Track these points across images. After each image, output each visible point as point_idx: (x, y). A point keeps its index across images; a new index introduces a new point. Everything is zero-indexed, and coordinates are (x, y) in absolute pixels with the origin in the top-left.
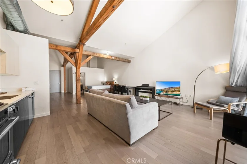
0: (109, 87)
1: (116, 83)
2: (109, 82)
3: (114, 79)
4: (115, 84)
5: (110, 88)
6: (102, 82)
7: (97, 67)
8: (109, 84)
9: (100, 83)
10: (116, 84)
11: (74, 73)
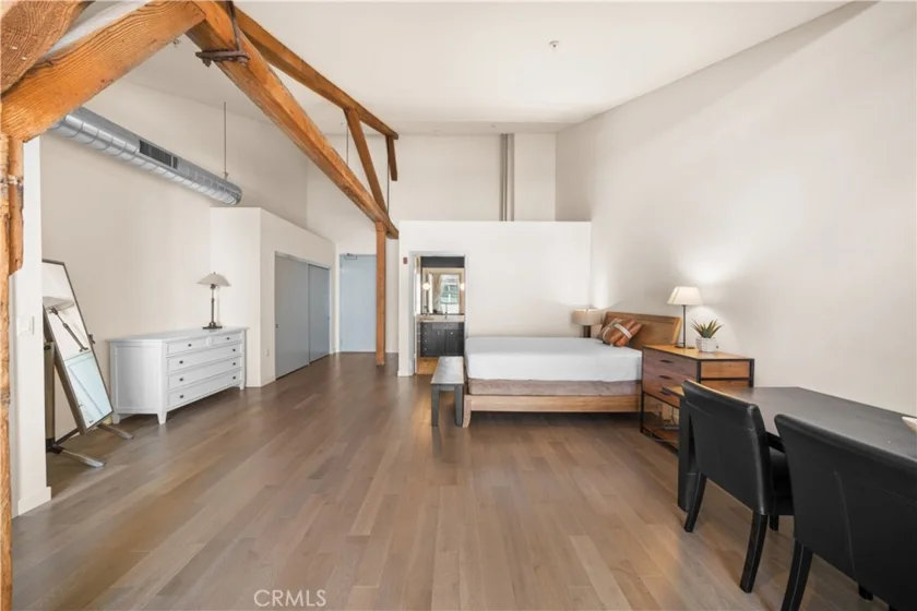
0: (623, 365)
1: (706, 332)
2: (626, 319)
3: (681, 295)
4: (694, 346)
5: (639, 382)
6: (575, 317)
7: (552, 213)
8: (628, 334)
9: (564, 323)
10: (710, 348)
11: (405, 261)
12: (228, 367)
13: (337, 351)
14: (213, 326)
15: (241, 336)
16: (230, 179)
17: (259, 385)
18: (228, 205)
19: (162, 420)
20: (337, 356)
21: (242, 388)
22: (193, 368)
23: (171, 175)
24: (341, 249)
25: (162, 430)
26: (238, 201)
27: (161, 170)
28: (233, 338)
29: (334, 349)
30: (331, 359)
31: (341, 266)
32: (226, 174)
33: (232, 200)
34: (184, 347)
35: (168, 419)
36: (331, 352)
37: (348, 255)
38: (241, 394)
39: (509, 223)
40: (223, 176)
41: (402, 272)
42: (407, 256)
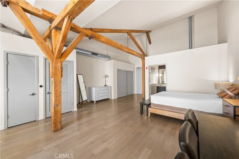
11: (147, 68)
12: (107, 94)
13: (136, 93)
14: (106, 86)
15: (110, 88)
16: (108, 55)
17: (113, 99)
18: (108, 60)
19: (95, 102)
20: (136, 94)
21: (110, 99)
22: (100, 94)
23: (97, 57)
24: (136, 66)
25: (95, 104)
26: (110, 59)
27: (95, 56)
28: (108, 88)
29: (135, 93)
30: (134, 95)
31: (137, 70)
32: (107, 54)
33: (109, 59)
34: (98, 89)
35: (96, 102)
36: (134, 93)
37: (138, 67)
38: (110, 100)
39: (191, 50)
40: (107, 55)
41: (147, 71)
42: (147, 67)
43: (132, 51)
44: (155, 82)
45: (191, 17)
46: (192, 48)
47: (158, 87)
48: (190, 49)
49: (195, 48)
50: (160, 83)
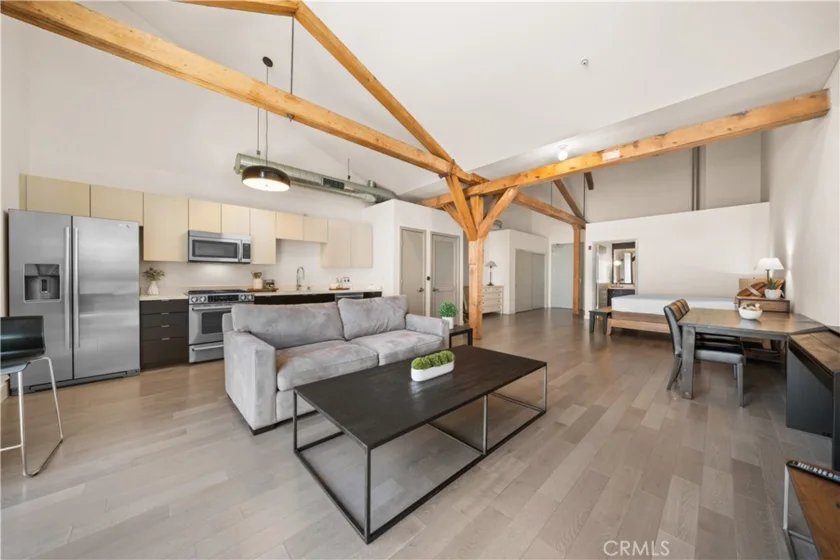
11: (590, 248)
12: (496, 302)
13: (549, 306)
14: (491, 284)
15: (501, 289)
17: (507, 313)
20: (550, 309)
21: (501, 313)
24: (553, 241)
26: (501, 227)
30: (545, 310)
31: (552, 253)
36: (546, 306)
37: (557, 244)
38: (501, 316)
39: (696, 212)
41: (588, 255)
42: (591, 245)
43: (561, 212)
44: (604, 278)
45: (698, 148)
46: (698, 209)
47: (609, 291)
48: (693, 210)
49: (704, 209)
50: (615, 281)
